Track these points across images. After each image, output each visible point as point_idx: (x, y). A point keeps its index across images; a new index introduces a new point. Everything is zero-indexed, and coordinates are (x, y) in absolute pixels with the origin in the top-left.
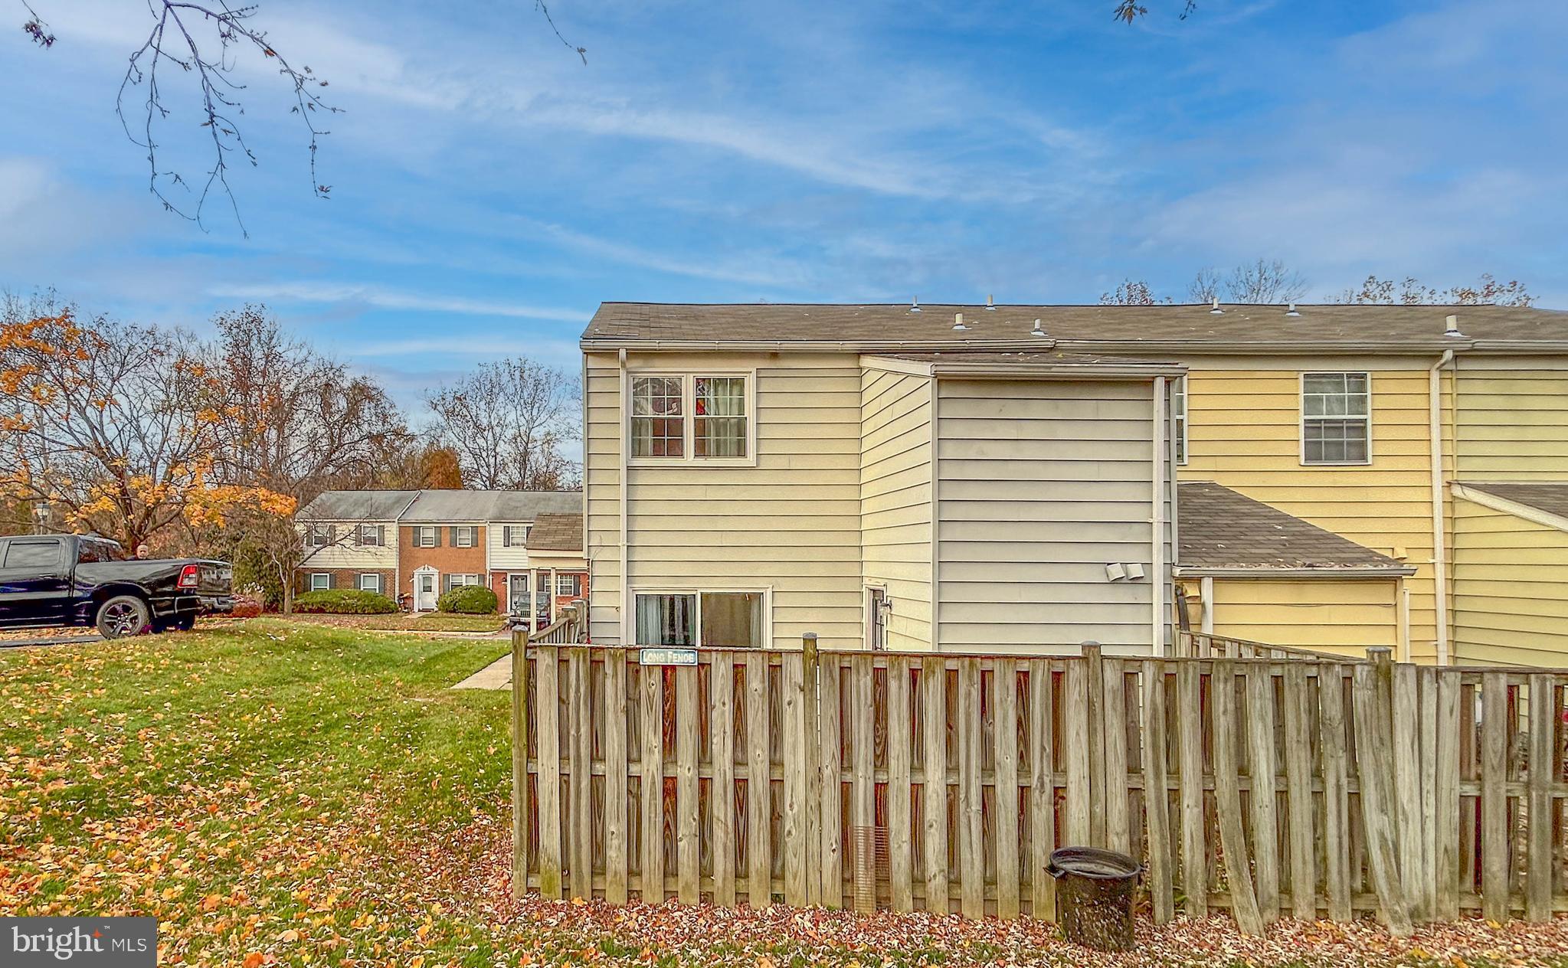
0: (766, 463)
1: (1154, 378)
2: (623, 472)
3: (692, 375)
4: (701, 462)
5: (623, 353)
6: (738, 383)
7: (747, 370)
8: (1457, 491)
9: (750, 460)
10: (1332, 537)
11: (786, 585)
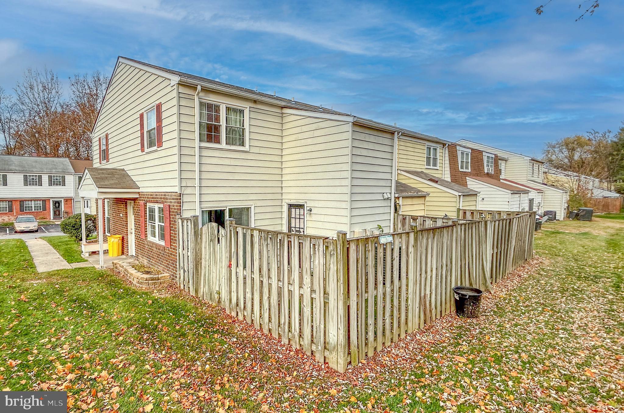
0: (253, 150)
1: (395, 132)
2: (197, 149)
3: (225, 105)
4: (228, 147)
5: (199, 88)
6: (242, 112)
7: (246, 106)
8: (399, 172)
9: (247, 148)
10: (404, 184)
11: (259, 203)
